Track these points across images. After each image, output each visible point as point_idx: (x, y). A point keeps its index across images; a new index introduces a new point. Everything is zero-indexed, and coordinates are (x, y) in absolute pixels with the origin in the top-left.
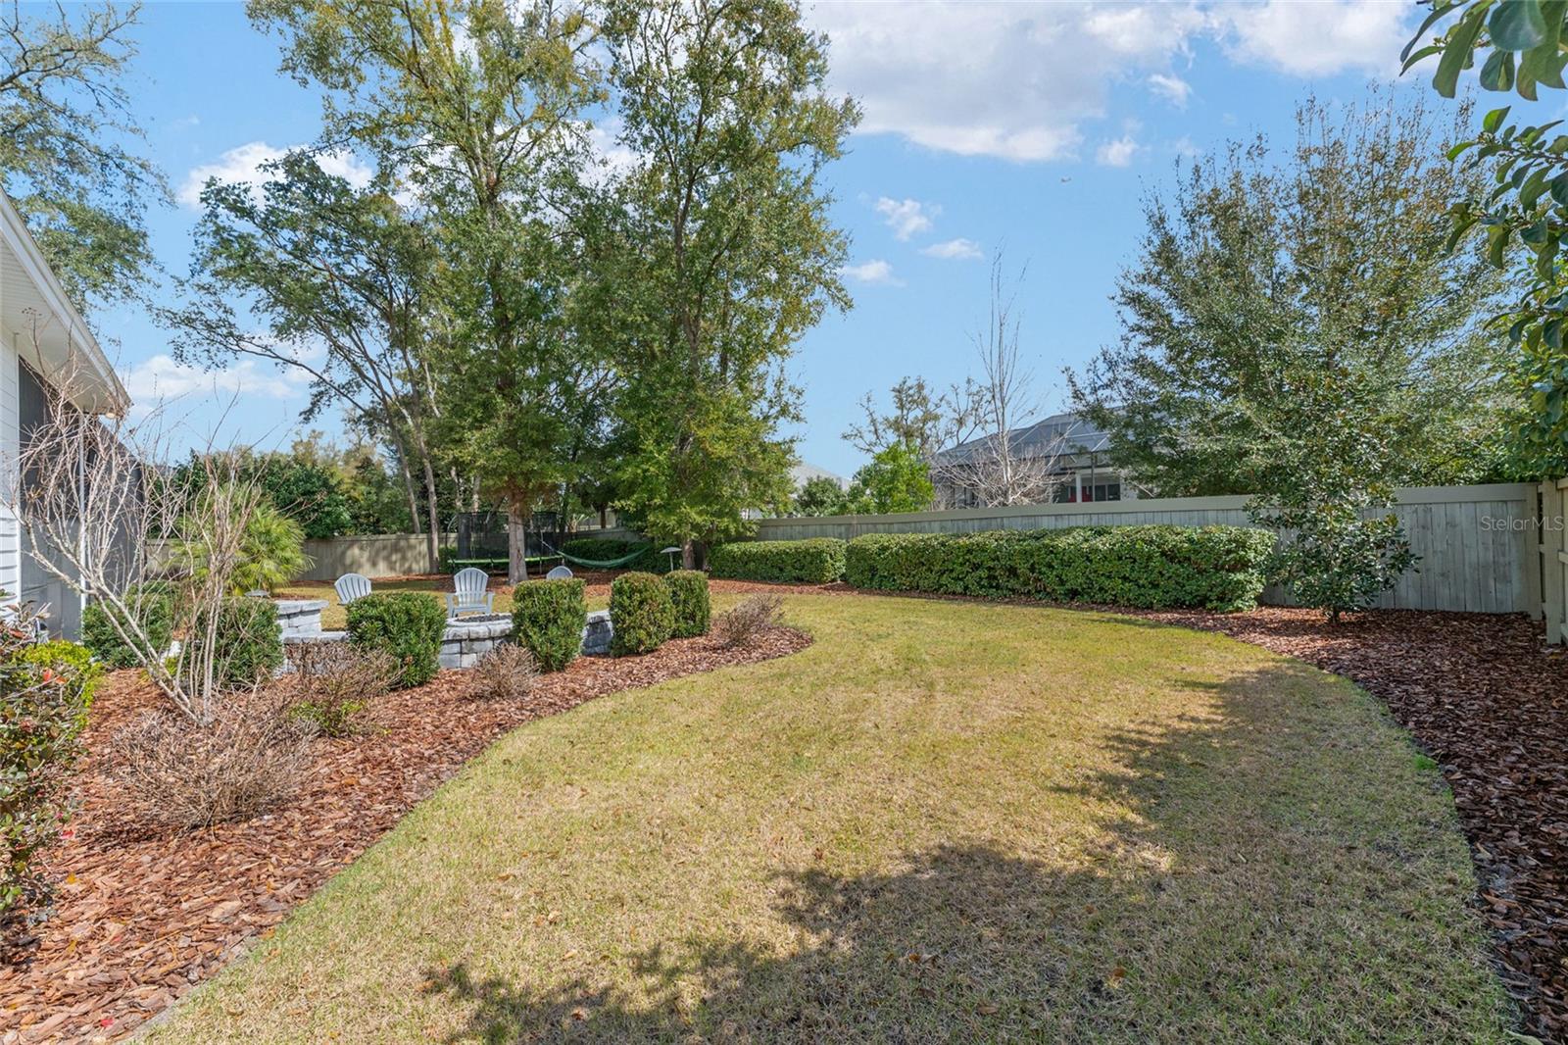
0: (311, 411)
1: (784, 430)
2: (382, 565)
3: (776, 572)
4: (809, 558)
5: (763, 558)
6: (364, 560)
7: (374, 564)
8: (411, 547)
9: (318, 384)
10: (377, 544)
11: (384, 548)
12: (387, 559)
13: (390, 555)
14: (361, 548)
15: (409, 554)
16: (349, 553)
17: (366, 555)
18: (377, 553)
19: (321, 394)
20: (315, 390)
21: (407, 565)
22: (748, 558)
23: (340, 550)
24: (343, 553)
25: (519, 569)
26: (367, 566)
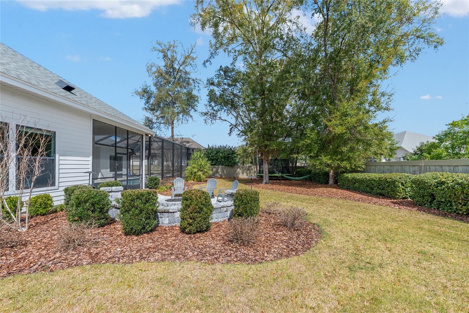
0: (230, 132)
1: (379, 117)
2: (245, 174)
3: (368, 189)
4: (387, 185)
5: (362, 181)
6: (241, 172)
7: (243, 174)
8: (252, 169)
9: (231, 125)
10: (244, 168)
11: (245, 169)
12: (246, 172)
13: (247, 171)
14: (240, 169)
15: (251, 171)
16: (237, 170)
17: (241, 171)
18: (244, 171)
19: (232, 128)
20: (231, 127)
21: (251, 174)
22: (355, 181)
23: (235, 169)
24: (236, 170)
25: (266, 179)
26: (241, 174)
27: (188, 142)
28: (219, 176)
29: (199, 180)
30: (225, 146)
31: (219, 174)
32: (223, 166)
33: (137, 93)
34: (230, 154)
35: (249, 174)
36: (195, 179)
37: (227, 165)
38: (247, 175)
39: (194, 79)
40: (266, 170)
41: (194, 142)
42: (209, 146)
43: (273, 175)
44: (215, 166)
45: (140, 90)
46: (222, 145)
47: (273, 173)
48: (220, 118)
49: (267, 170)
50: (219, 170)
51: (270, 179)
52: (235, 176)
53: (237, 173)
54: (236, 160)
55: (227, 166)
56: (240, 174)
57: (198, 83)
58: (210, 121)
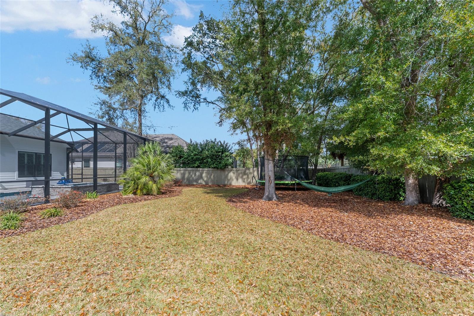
0: (221, 121)
2: (240, 180)
6: (234, 178)
7: (237, 180)
8: (251, 173)
11: (240, 173)
12: (242, 178)
13: (243, 176)
14: (233, 173)
15: (250, 176)
16: (229, 174)
17: (235, 176)
18: (239, 175)
21: (249, 180)
23: (227, 173)
25: (270, 188)
26: (235, 180)
27: (171, 139)
28: (204, 183)
29: (145, 191)
30: (213, 140)
31: (203, 180)
32: (210, 169)
33: (75, 58)
34: (220, 152)
35: (246, 180)
36: (139, 191)
37: (214, 168)
38: (244, 181)
39: (169, 46)
40: (270, 173)
41: (178, 138)
42: (191, 142)
43: (282, 182)
44: (199, 169)
45: (81, 54)
46: (209, 140)
47: (282, 178)
48: (205, 99)
49: (272, 174)
50: (204, 175)
51: (277, 189)
52: (226, 182)
53: (229, 178)
54: (228, 160)
55: (216, 169)
56: (233, 180)
57: (175, 52)
58: (191, 106)
